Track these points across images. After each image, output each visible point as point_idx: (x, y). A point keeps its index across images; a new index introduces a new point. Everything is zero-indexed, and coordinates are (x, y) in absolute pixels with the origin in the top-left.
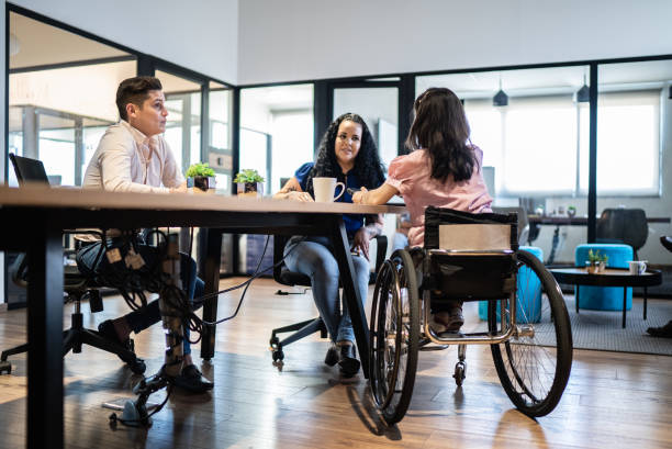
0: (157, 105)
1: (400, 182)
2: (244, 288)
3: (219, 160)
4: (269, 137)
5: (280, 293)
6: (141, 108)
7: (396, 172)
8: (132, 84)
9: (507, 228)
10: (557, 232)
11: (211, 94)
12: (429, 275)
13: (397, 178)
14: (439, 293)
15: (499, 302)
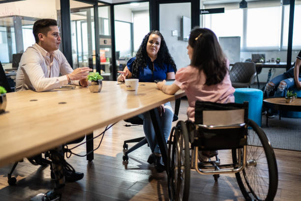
0: (55, 34)
1: (181, 83)
2: (102, 136)
3: (105, 41)
4: (132, 24)
5: (126, 126)
6: (46, 36)
7: (180, 78)
8: (40, 23)
9: (242, 111)
10: (270, 70)
11: (99, 8)
12: (197, 138)
13: (180, 81)
14: (203, 147)
15: (237, 150)
